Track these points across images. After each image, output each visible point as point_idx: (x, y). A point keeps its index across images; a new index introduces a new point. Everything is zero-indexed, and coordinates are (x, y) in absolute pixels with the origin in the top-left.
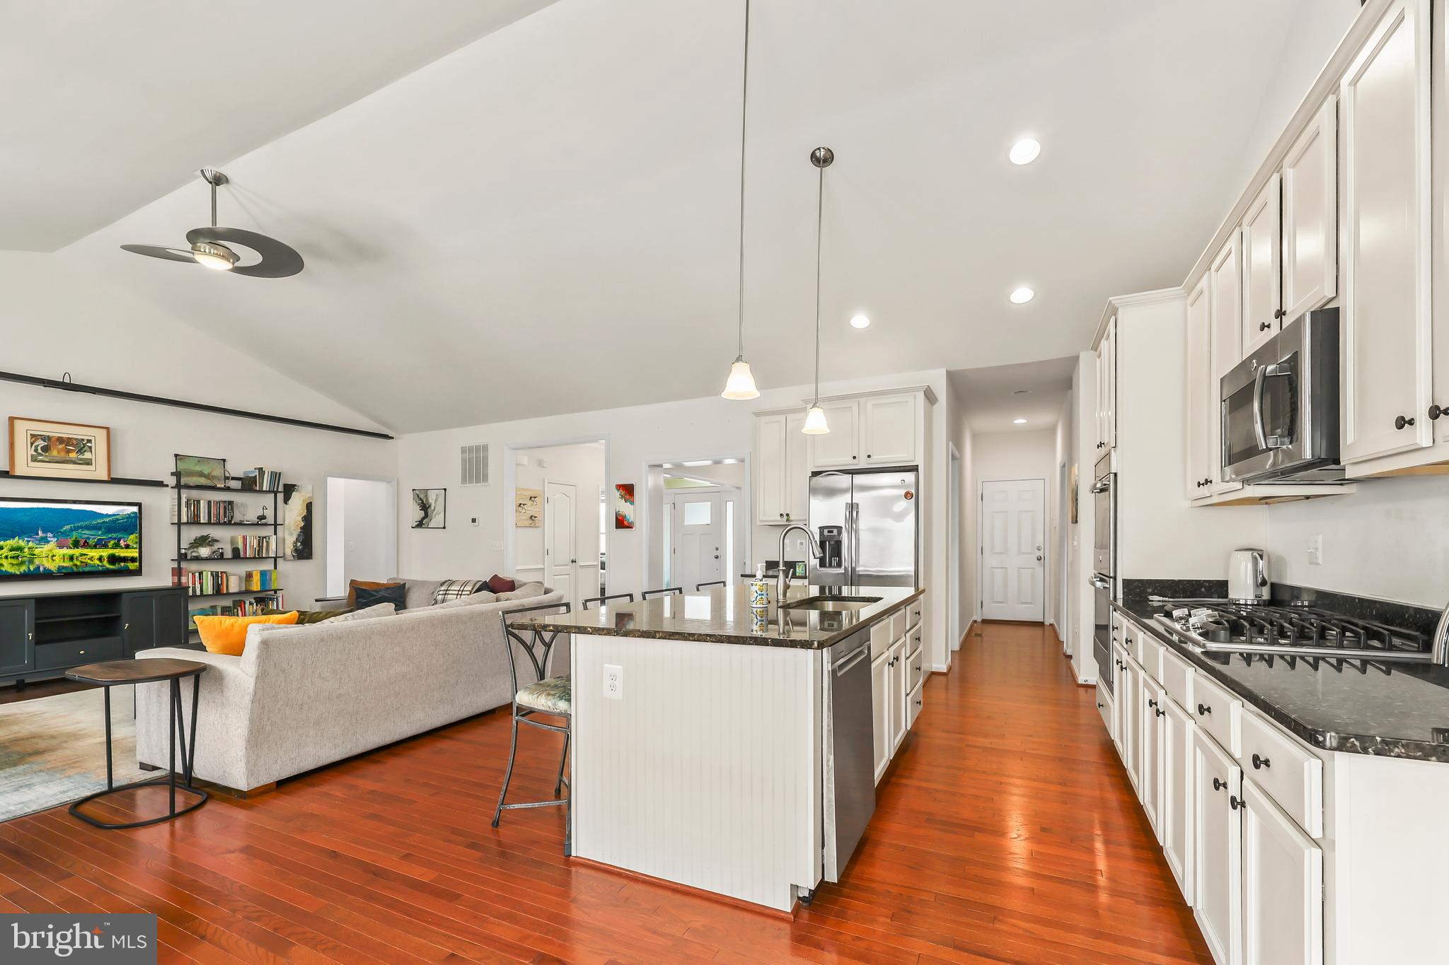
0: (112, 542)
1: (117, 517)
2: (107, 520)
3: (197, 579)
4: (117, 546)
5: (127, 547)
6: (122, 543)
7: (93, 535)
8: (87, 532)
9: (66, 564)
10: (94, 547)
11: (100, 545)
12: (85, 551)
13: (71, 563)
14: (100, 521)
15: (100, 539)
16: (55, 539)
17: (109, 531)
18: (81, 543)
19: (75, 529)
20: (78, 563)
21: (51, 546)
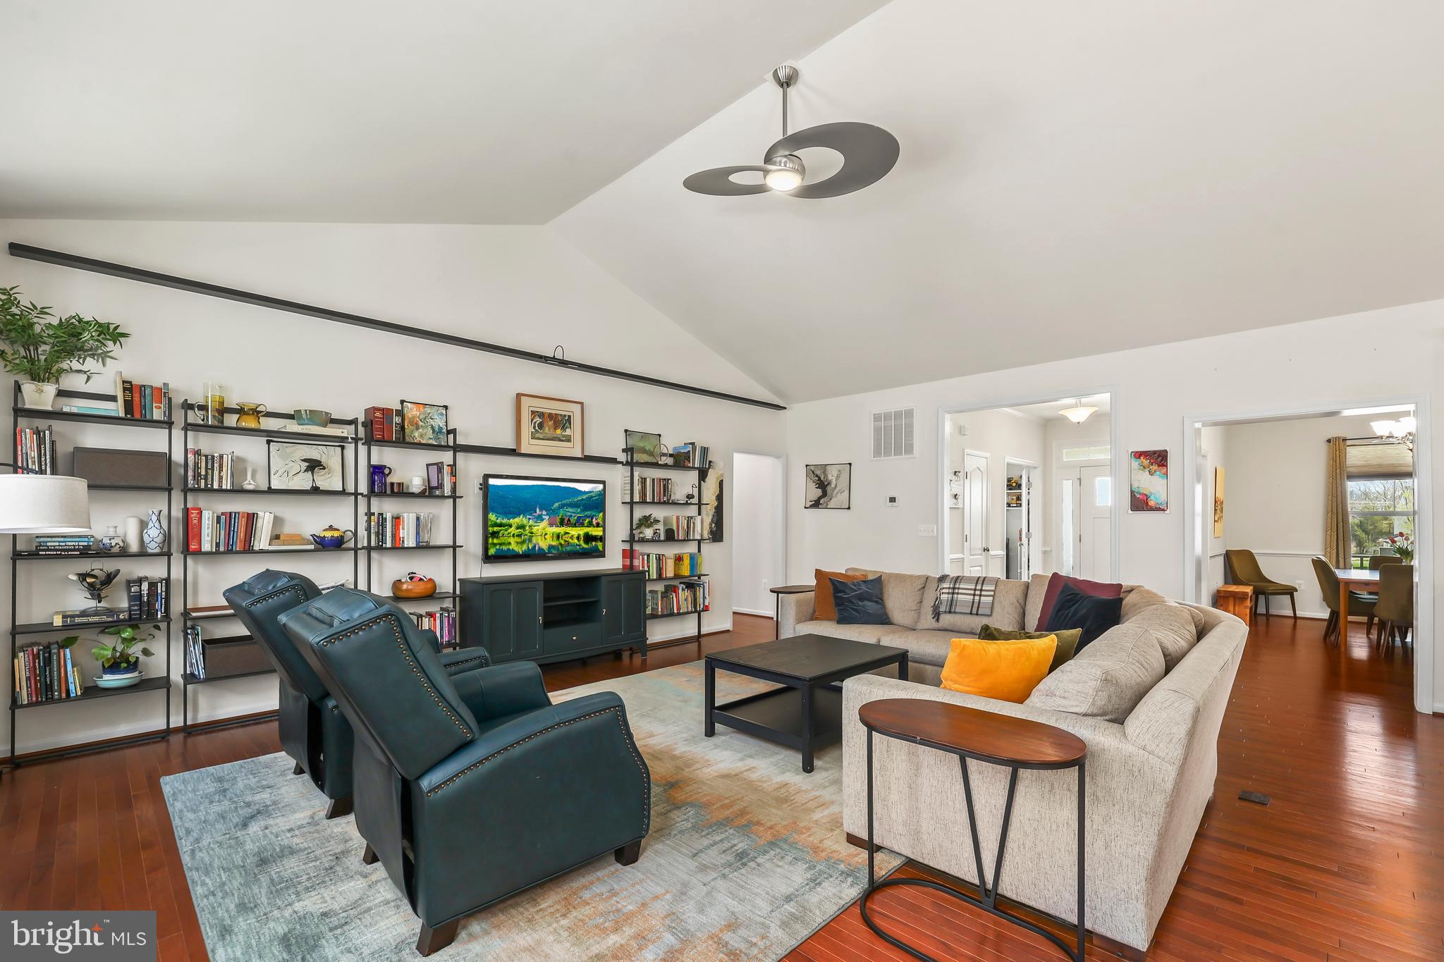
0: (587, 520)
1: (591, 494)
2: (584, 497)
3: (646, 562)
4: (590, 524)
5: (596, 525)
6: (594, 522)
7: (574, 513)
8: (570, 510)
9: (555, 543)
10: (575, 525)
11: (579, 523)
12: (568, 529)
13: (558, 542)
14: (579, 498)
15: (579, 518)
16: (547, 517)
17: (586, 508)
18: (566, 521)
19: (562, 506)
20: (563, 542)
21: (544, 524)
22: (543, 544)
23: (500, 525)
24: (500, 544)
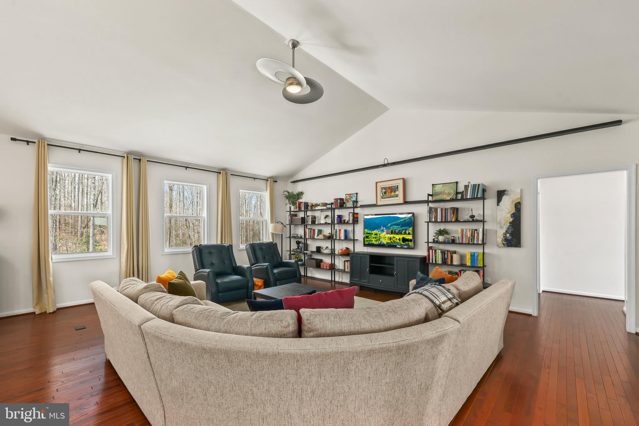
0: (404, 232)
1: (405, 219)
2: (402, 220)
3: (434, 254)
4: (405, 233)
5: (409, 234)
6: (407, 232)
7: (397, 228)
8: (395, 227)
9: (389, 241)
10: (398, 234)
11: (400, 233)
12: (395, 236)
13: (390, 241)
14: (400, 221)
15: (399, 230)
16: (386, 230)
17: (403, 226)
18: (393, 232)
19: (392, 225)
20: (392, 241)
21: (385, 233)
22: (385, 242)
23: (369, 234)
24: (369, 241)
